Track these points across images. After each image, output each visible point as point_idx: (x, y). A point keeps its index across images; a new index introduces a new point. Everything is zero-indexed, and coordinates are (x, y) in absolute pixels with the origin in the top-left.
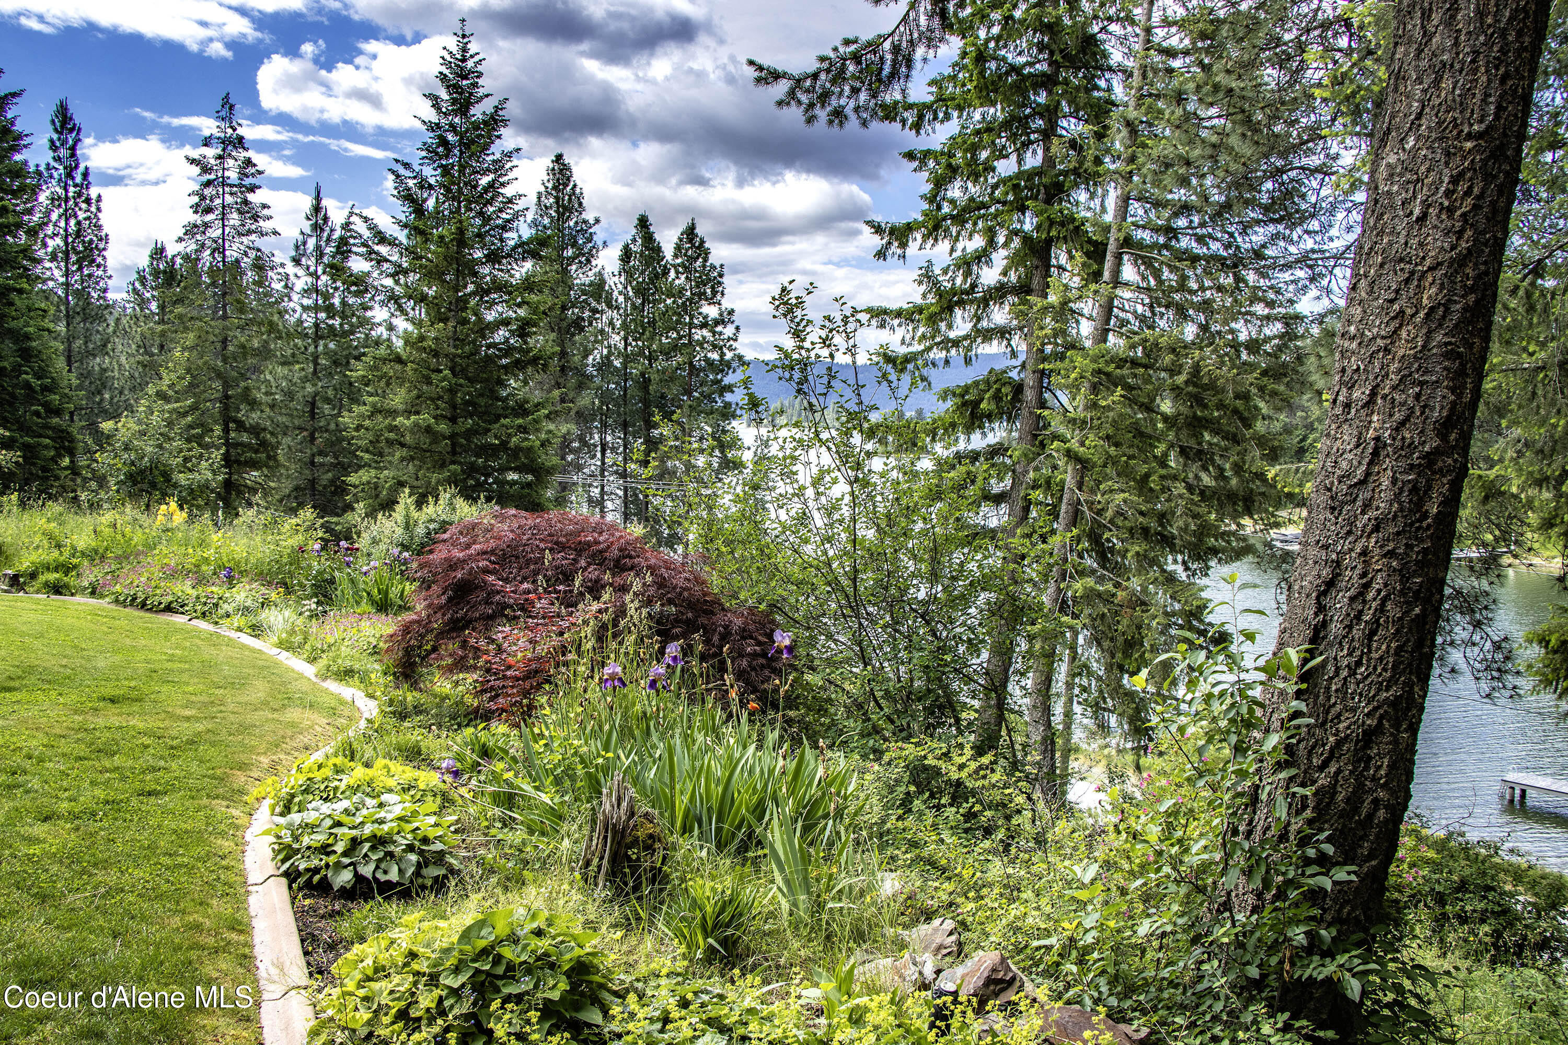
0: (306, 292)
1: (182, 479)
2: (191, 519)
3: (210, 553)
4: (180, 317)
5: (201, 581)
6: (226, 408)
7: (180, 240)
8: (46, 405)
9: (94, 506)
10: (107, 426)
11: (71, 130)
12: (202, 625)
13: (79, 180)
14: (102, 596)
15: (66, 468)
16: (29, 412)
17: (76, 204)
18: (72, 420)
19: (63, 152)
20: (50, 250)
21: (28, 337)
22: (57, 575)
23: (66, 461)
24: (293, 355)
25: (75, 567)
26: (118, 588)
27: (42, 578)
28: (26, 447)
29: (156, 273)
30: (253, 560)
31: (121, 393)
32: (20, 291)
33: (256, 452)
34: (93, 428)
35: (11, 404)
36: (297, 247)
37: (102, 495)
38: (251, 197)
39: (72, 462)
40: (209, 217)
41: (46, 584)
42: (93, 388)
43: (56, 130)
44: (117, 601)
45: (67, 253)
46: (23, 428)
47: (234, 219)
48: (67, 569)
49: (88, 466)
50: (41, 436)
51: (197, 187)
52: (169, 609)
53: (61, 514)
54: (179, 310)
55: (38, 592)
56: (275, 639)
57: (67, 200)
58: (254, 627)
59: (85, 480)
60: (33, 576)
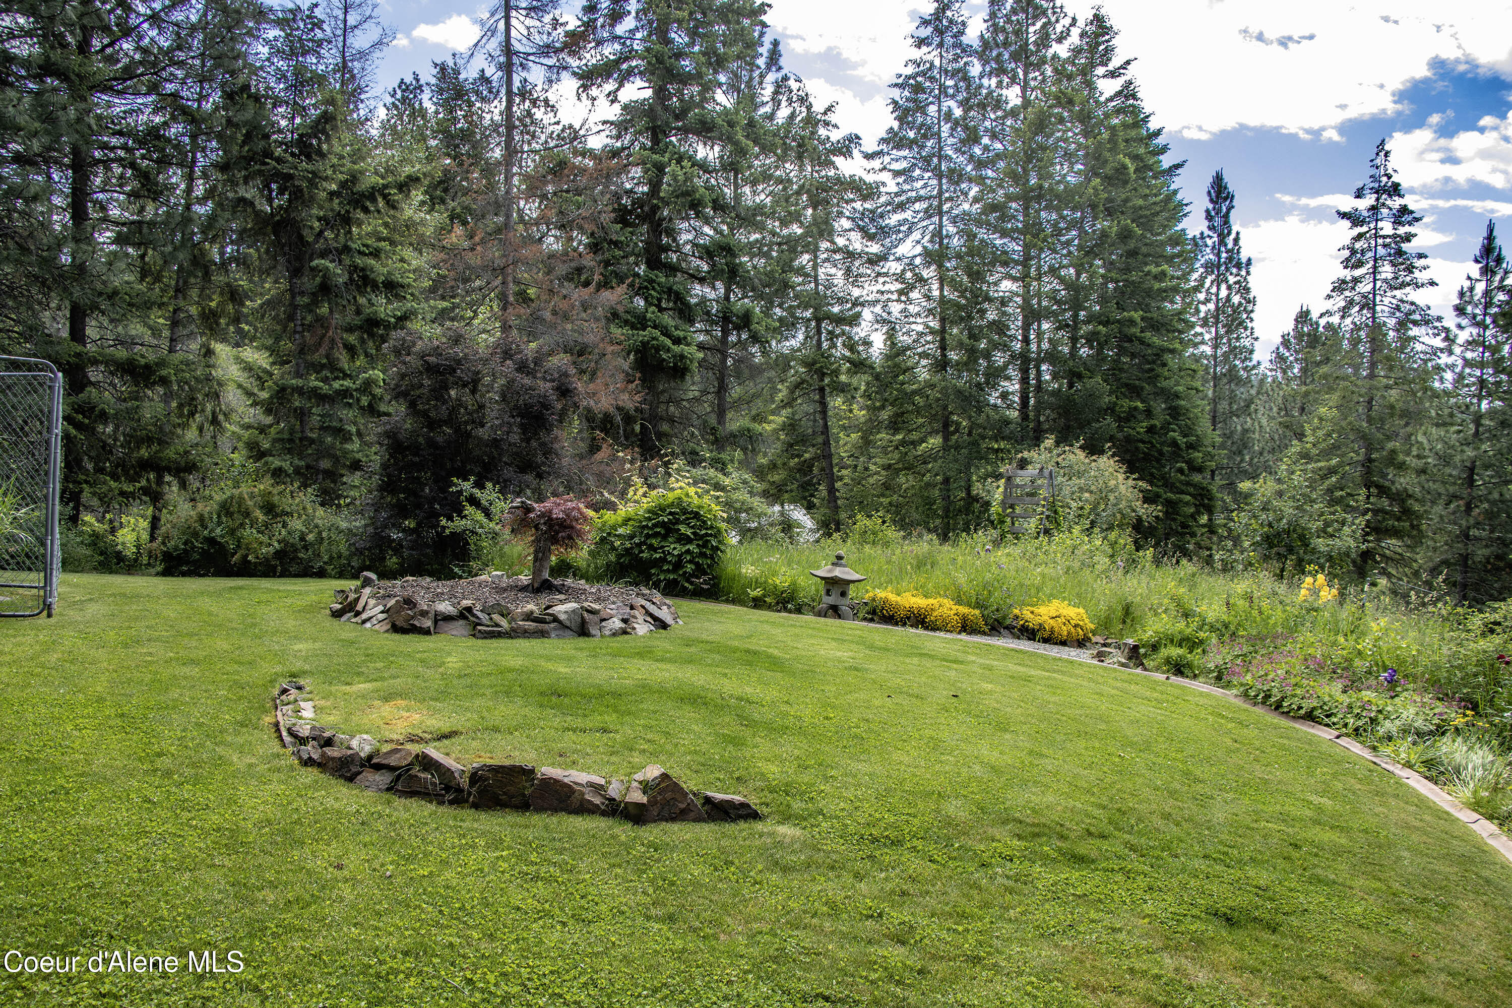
0: (1470, 344)
1: (1321, 544)
2: (1342, 596)
3: (1366, 644)
4: (1325, 377)
5: (1353, 683)
6: (1368, 472)
7: (1329, 297)
8: (1189, 462)
9: (1227, 568)
10: (1245, 486)
11: (1225, 199)
12: (1356, 748)
13: (1230, 246)
14: (1228, 685)
15: (1203, 526)
16: (1173, 470)
17: (1227, 269)
18: (1213, 479)
19: (1217, 222)
20: (1202, 315)
21: (1177, 396)
22: (1180, 651)
23: (1204, 519)
24: (1451, 415)
25: (1201, 642)
26: (1249, 678)
27: (1164, 652)
28: (1169, 503)
29: (1299, 336)
30: (1424, 661)
31: (1261, 454)
32: (1173, 351)
33: (1399, 519)
34: (1231, 486)
35: (1158, 461)
36: (1462, 294)
37: (1237, 555)
38: (1405, 246)
39: (1210, 520)
40: (1358, 272)
41: (1168, 661)
42: (1234, 449)
43: (1211, 201)
44: (1245, 695)
45: (1217, 318)
46: (1168, 485)
47: (1386, 271)
48: (1191, 643)
49: (1225, 525)
50: (1183, 492)
51: (1347, 242)
52: (1310, 717)
53: (1194, 575)
54: (1324, 369)
55: (1157, 669)
56: (1466, 793)
57: (1218, 267)
58: (1429, 764)
59: (1221, 538)
60: (1155, 647)
